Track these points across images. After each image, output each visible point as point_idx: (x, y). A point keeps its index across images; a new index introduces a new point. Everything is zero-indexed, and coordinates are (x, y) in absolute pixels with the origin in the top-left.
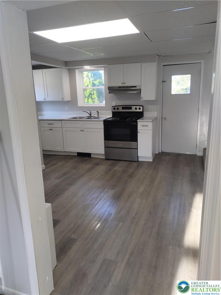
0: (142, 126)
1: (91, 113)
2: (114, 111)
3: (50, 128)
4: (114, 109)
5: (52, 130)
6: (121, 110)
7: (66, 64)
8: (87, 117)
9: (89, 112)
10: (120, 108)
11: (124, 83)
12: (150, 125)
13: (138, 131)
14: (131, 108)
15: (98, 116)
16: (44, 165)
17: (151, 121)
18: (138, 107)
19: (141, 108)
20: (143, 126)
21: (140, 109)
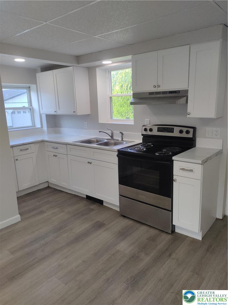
0: (181, 169)
1: (112, 134)
2: (145, 133)
3: (55, 154)
4: (146, 130)
5: (56, 156)
6: (155, 132)
7: (78, 59)
8: (107, 139)
9: (109, 132)
10: (155, 129)
11: (159, 86)
12: (198, 169)
13: (174, 177)
14: (172, 131)
15: (122, 139)
16: (19, 216)
17: (200, 162)
18: (185, 129)
19: (191, 130)
20: (183, 169)
21: (188, 132)
